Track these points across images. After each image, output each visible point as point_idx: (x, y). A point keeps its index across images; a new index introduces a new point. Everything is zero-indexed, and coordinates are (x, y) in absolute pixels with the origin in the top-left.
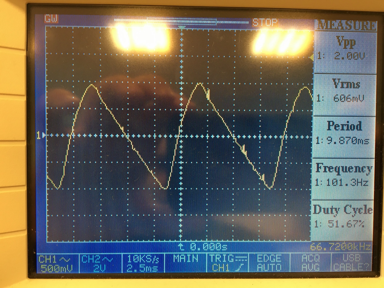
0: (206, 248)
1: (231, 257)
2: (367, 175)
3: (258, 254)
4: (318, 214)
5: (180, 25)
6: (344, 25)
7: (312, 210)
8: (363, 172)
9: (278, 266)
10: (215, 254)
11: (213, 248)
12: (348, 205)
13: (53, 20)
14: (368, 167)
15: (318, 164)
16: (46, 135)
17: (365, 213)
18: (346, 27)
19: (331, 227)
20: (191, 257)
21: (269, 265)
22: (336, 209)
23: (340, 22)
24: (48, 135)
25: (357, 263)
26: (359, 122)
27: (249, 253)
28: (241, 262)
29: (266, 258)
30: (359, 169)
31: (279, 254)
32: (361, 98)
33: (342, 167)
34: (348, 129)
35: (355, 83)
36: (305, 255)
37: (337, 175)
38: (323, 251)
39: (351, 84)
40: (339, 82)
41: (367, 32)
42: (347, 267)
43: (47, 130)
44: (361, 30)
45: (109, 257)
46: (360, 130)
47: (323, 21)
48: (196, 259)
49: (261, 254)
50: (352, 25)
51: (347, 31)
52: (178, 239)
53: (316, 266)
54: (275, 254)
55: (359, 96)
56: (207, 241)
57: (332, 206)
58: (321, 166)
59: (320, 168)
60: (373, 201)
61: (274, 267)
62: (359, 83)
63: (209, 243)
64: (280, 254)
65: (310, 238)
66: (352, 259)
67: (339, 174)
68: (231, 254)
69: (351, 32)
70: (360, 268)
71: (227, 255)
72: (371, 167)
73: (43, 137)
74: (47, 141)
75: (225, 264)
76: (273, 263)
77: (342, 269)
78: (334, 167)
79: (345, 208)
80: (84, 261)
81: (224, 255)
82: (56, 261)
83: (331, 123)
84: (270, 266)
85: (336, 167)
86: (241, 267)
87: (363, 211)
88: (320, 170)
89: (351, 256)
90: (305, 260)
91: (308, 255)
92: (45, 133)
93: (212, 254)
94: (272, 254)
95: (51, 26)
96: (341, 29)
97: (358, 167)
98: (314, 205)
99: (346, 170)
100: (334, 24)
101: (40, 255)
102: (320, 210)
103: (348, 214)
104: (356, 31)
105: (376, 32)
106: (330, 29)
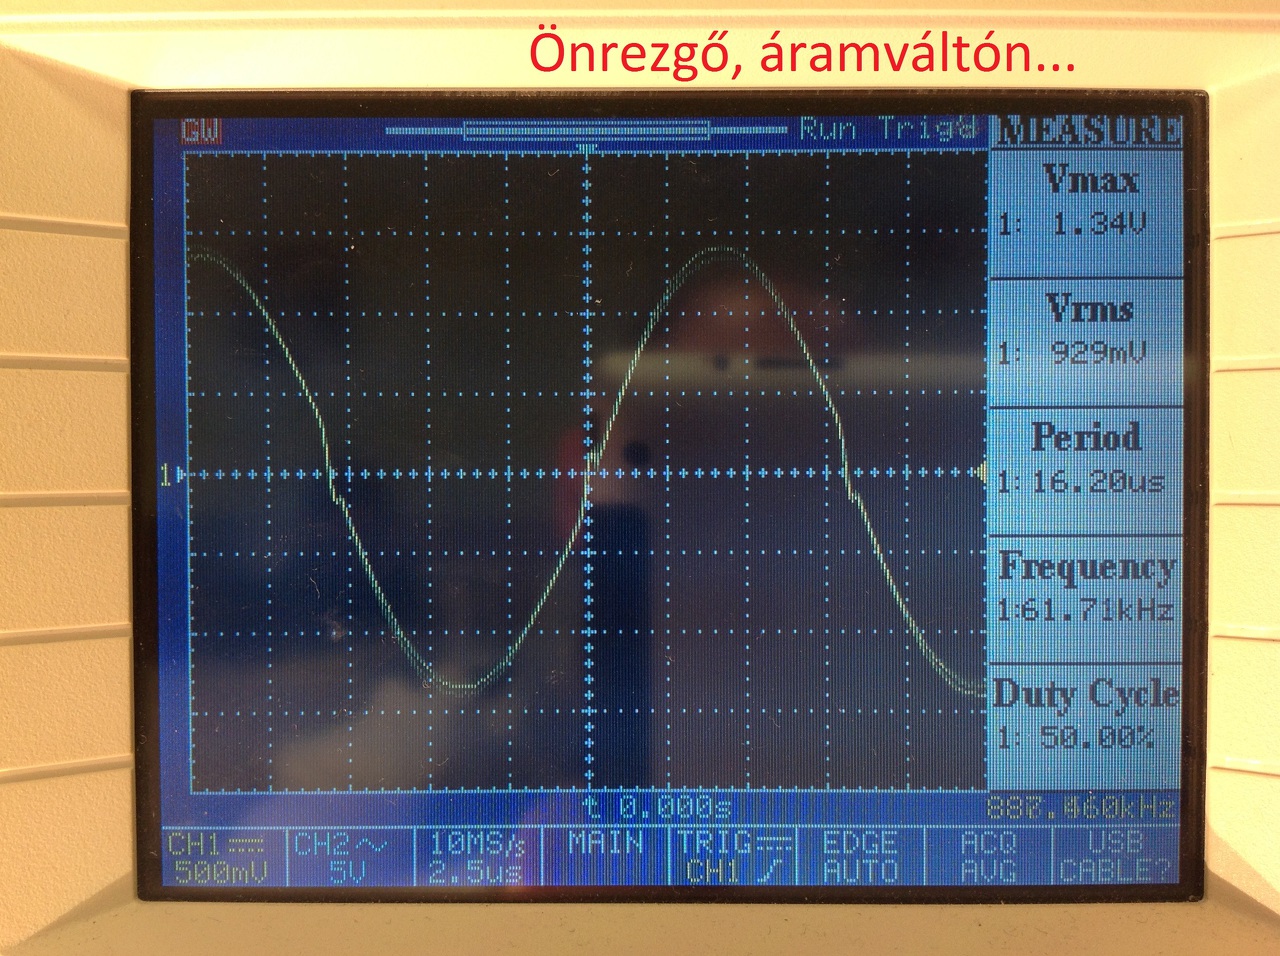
0: (667, 811)
1: (743, 839)
2: (1160, 586)
3: (827, 830)
4: (1009, 706)
5: (582, 142)
6: (1081, 131)
7: (991, 696)
8: (1148, 577)
9: (887, 865)
10: (695, 830)
11: (687, 810)
12: (1103, 680)
13: (206, 136)
14: (1164, 563)
15: (1005, 554)
16: (188, 475)
17: (1157, 703)
18: (1086, 136)
19: (1051, 748)
20: (622, 839)
21: (861, 865)
22: (1064, 691)
23: (1069, 121)
24: (194, 475)
25: (1134, 856)
26: (1132, 423)
27: (797, 827)
28: (774, 854)
29: (851, 842)
30: (1133, 569)
31: (890, 830)
32: (1138, 353)
33: (1080, 561)
34: (1097, 447)
35: (1119, 304)
36: (971, 835)
37: (1066, 587)
38: (1025, 819)
39: (1104, 309)
40: (1067, 303)
41: (1152, 149)
42: (1101, 871)
43: (189, 458)
44: (1134, 143)
45: (377, 837)
46: (1136, 447)
47: (1015, 120)
48: (637, 846)
49: (836, 829)
50: (1106, 128)
51: (1091, 149)
52: (583, 783)
53: (1005, 865)
54: (879, 831)
55: (1131, 343)
56: (669, 790)
57: (1053, 683)
58: (1014, 561)
59: (1012, 565)
60: (1181, 667)
61: (877, 868)
62: (1131, 305)
63: (676, 796)
64: (894, 830)
65: (985, 781)
66: (1117, 846)
67: (1071, 585)
68: (742, 828)
69: (1101, 149)
70: (1142, 874)
71: (732, 831)
72: (1173, 562)
73: (178, 482)
74: (189, 491)
75: (727, 859)
76: (872, 857)
77: (1087, 875)
78: (1056, 562)
79: (1093, 689)
80: (300, 849)
81: (723, 833)
82: (217, 849)
83: (1045, 430)
84: (864, 868)
85: (1064, 561)
86: (774, 868)
87: (1149, 697)
88: (1011, 571)
89: (1114, 837)
90: (970, 848)
91: (979, 832)
92: (183, 468)
93: (686, 829)
94: (870, 828)
95: (201, 154)
96: (1070, 143)
97: (1132, 561)
98: (996, 680)
99: (1092, 570)
100: (1048, 126)
101: (170, 832)
102: (1016, 696)
103: (1103, 705)
104: (1119, 146)
105: (1180, 149)
106: (1036, 143)
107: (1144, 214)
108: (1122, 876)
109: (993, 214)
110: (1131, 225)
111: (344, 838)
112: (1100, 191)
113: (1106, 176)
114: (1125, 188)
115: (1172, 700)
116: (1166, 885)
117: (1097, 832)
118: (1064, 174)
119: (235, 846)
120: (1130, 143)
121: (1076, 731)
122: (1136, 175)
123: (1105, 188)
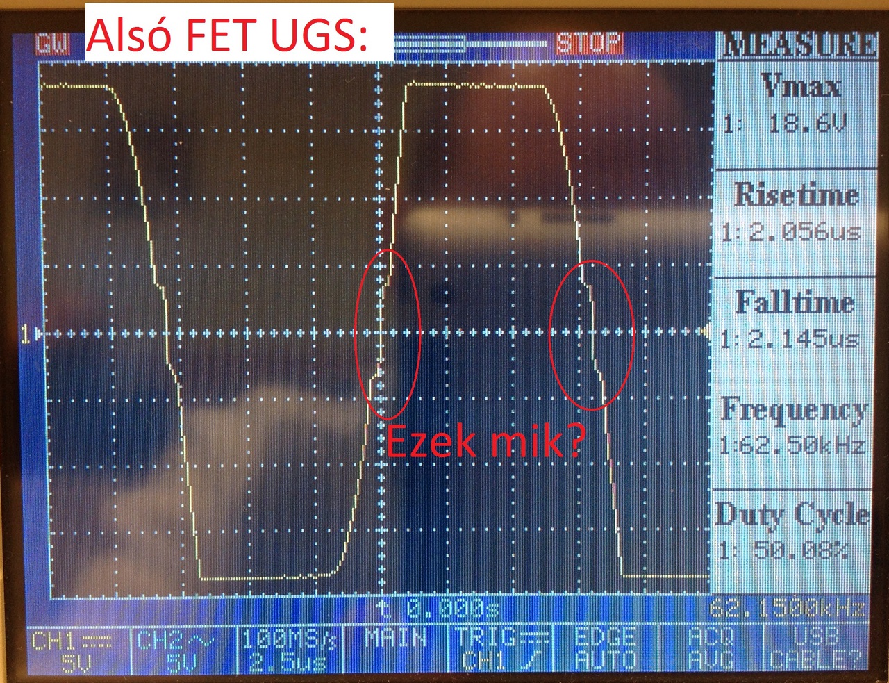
0: (447, 612)
1: (508, 634)
2: (854, 425)
3: (577, 626)
4: (729, 524)
6: (793, 45)
7: (713, 516)
8: (844, 418)
9: (627, 655)
10: (469, 626)
11: (463, 611)
12: (806, 503)
13: (57, 47)
14: (857, 407)
15: (726, 399)
16: (45, 334)
17: (851, 522)
18: (797, 50)
19: (763, 558)
20: (409, 634)
21: (606, 656)
22: (774, 512)
23: (783, 37)
24: (50, 334)
25: (831, 648)
27: (553, 624)
28: (535, 646)
29: (598, 636)
30: (831, 412)
31: (630, 626)
33: (788, 405)
36: (697, 631)
37: (777, 426)
41: (852, 60)
42: (804, 659)
43: (45, 320)
44: (838, 55)
45: (205, 634)
47: (738, 35)
48: (422, 640)
49: (585, 626)
50: (814, 43)
51: (801, 60)
52: (376, 589)
53: (725, 655)
54: (620, 627)
56: (448, 594)
57: (765, 506)
58: (733, 405)
59: (732, 408)
60: (871, 492)
61: (619, 658)
63: (453, 599)
64: (633, 625)
65: (708, 585)
66: (817, 640)
67: (780, 425)
68: (509, 625)
69: (809, 60)
70: (837, 663)
71: (500, 628)
72: (865, 405)
73: (36, 340)
74: (45, 347)
75: (496, 650)
76: (615, 648)
77: (792, 664)
78: (768, 406)
79: (798, 510)
80: (142, 644)
81: (493, 630)
82: (73, 645)
84: (608, 657)
85: (775, 405)
86: (535, 657)
87: (844, 517)
88: (731, 413)
89: (815, 632)
90: (695, 641)
91: (704, 628)
92: (41, 329)
93: (462, 626)
94: (614, 625)
95: (52, 63)
96: (784, 55)
97: (831, 405)
98: (718, 503)
99: (799, 412)
100: (765, 41)
101: (33, 631)
102: (734, 517)
103: (806, 524)
104: (824, 57)
105: (876, 60)
106: (755, 55)
107: (845, 115)
108: (821, 664)
109: (719, 116)
110: (834, 125)
111: (178, 636)
112: (808, 96)
113: (812, 84)
114: (829, 94)
115: (864, 520)
116: (858, 671)
117: (801, 628)
118: (778, 81)
119: (88, 642)
120: (834, 56)
121: (783, 545)
122: (839, 82)
123: (812, 93)
